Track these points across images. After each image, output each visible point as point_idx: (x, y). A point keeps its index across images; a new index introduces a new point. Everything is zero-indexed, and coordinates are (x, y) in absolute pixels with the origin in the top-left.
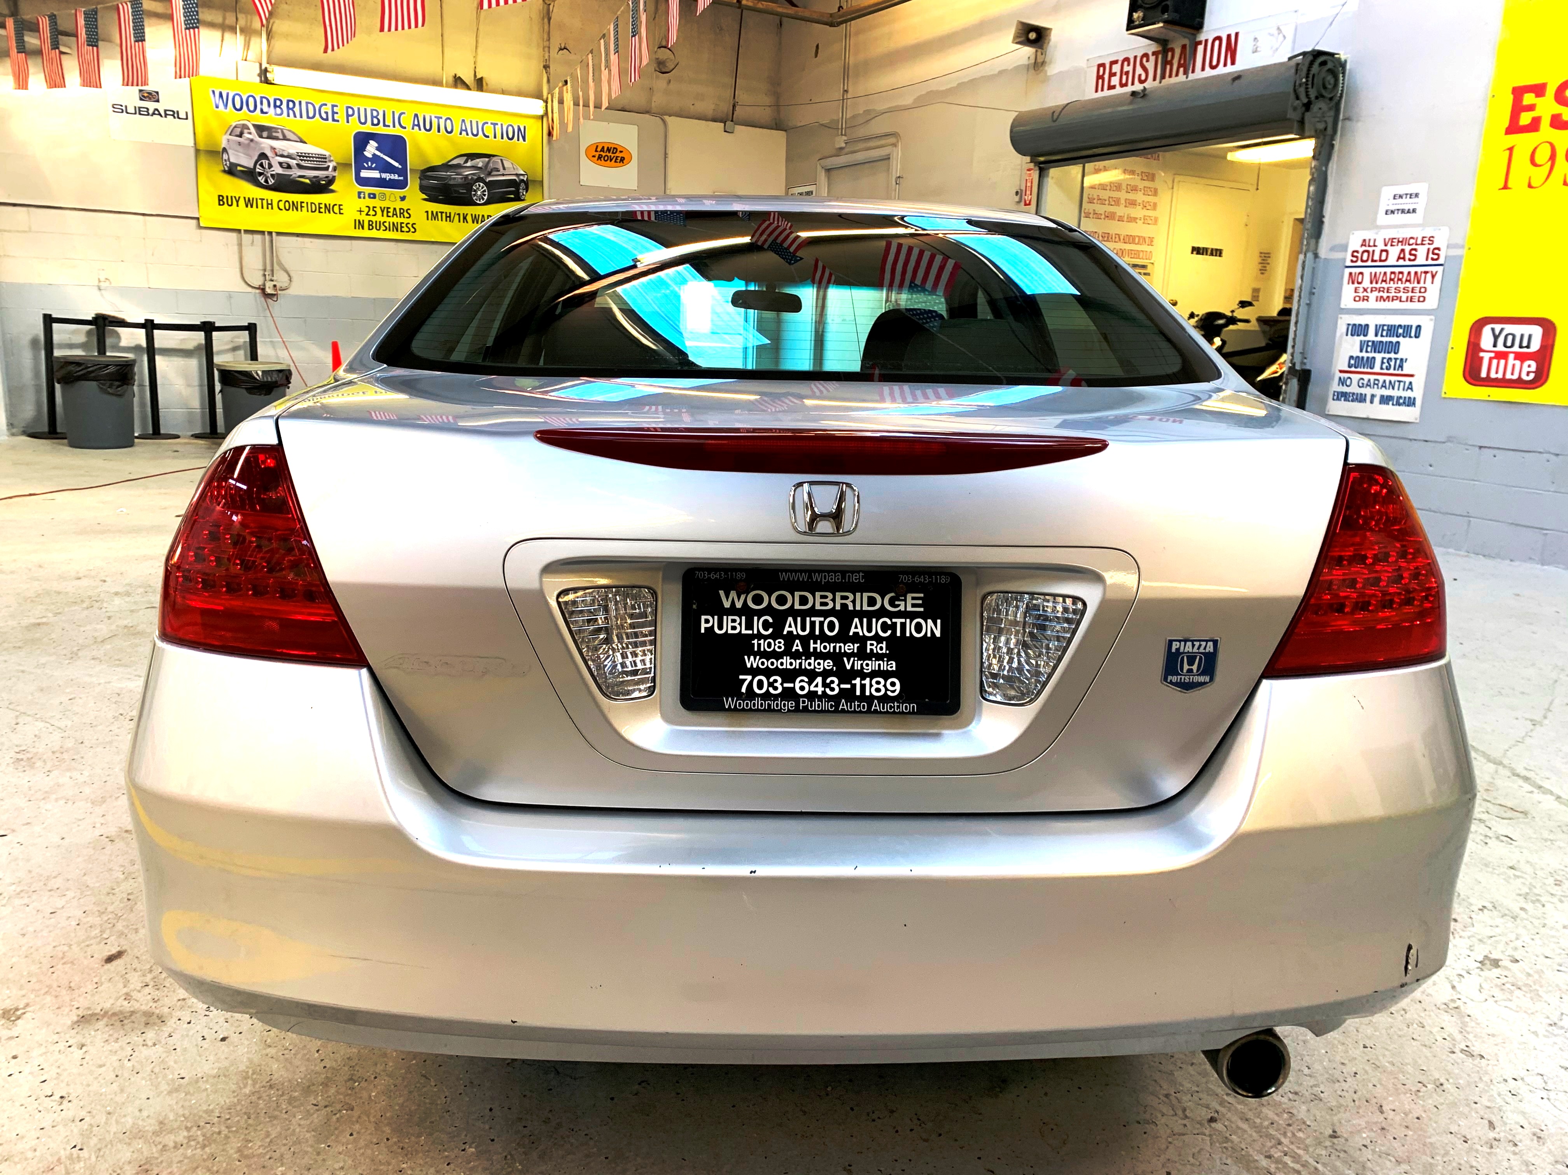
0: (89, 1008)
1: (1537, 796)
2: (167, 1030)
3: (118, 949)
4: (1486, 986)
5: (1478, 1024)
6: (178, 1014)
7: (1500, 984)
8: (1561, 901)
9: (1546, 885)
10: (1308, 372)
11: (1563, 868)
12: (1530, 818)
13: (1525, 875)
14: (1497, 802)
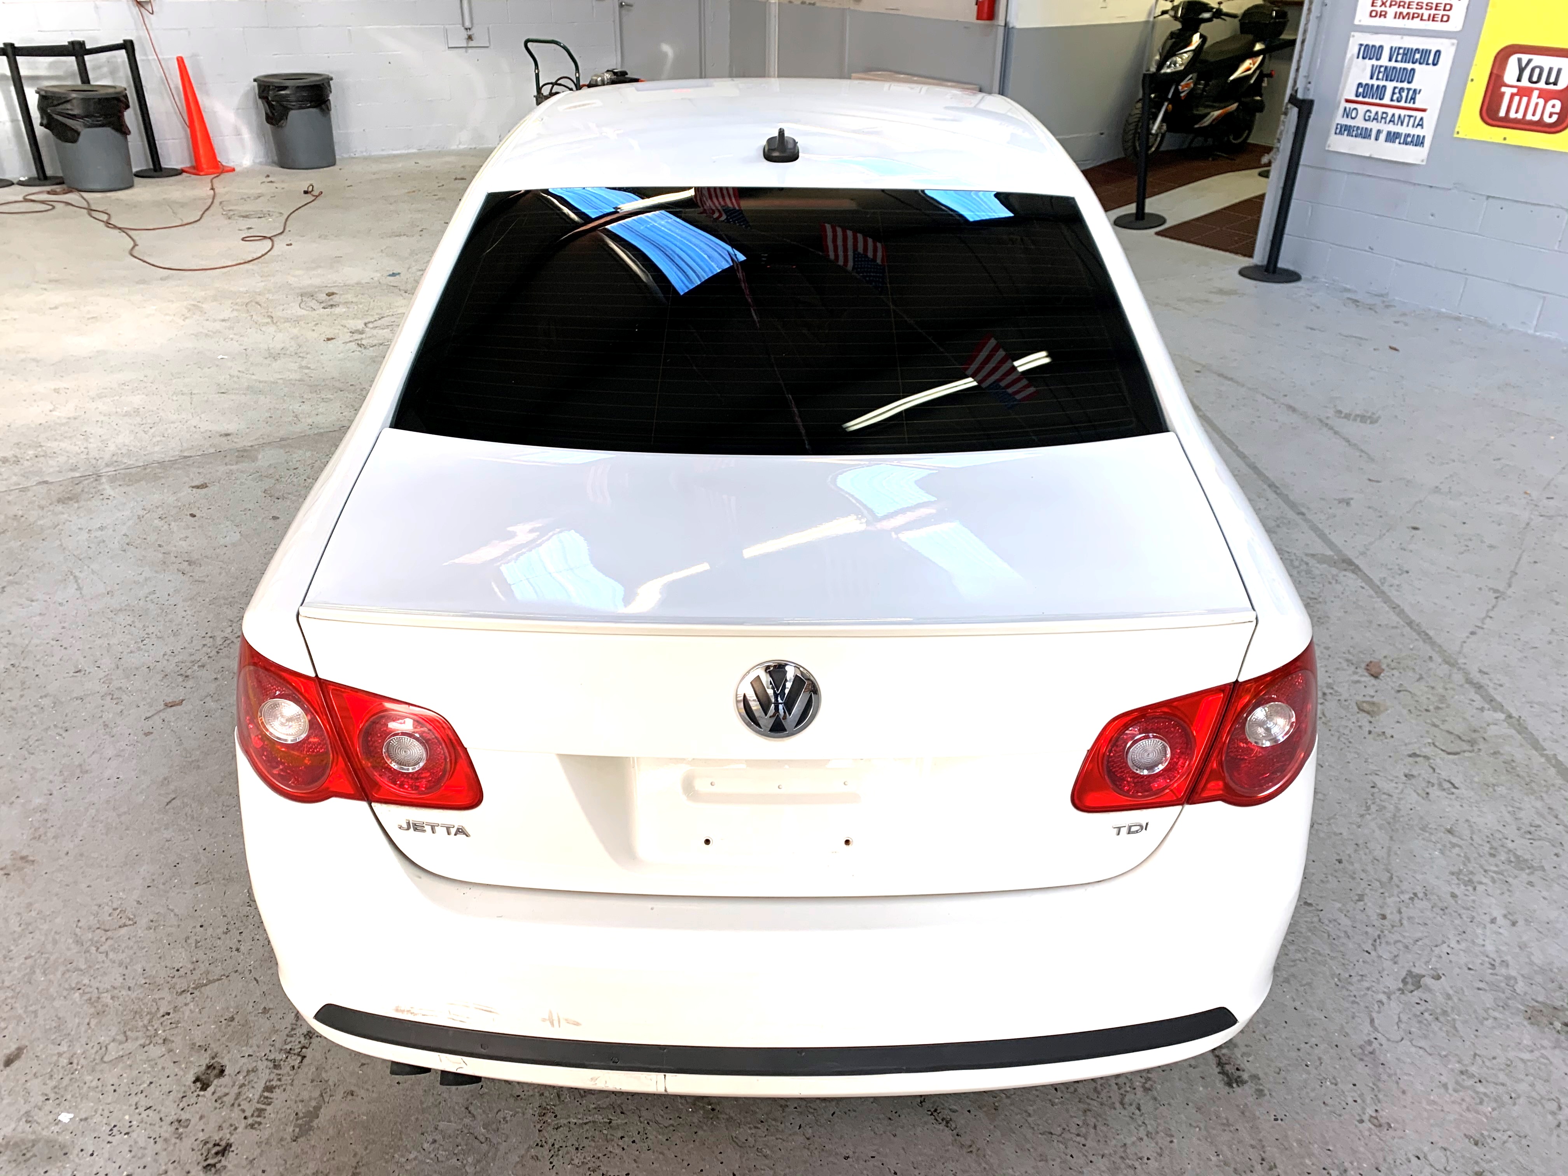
1: (1489, 715)
2: (69, 1167)
3: (17, 1045)
4: (1404, 1018)
5: (1390, 1076)
6: (80, 1142)
7: (1418, 1013)
8: (1494, 881)
9: (1481, 856)
10: (1311, 102)
11: (1501, 828)
12: (1476, 750)
13: (1461, 843)
14: (1445, 727)
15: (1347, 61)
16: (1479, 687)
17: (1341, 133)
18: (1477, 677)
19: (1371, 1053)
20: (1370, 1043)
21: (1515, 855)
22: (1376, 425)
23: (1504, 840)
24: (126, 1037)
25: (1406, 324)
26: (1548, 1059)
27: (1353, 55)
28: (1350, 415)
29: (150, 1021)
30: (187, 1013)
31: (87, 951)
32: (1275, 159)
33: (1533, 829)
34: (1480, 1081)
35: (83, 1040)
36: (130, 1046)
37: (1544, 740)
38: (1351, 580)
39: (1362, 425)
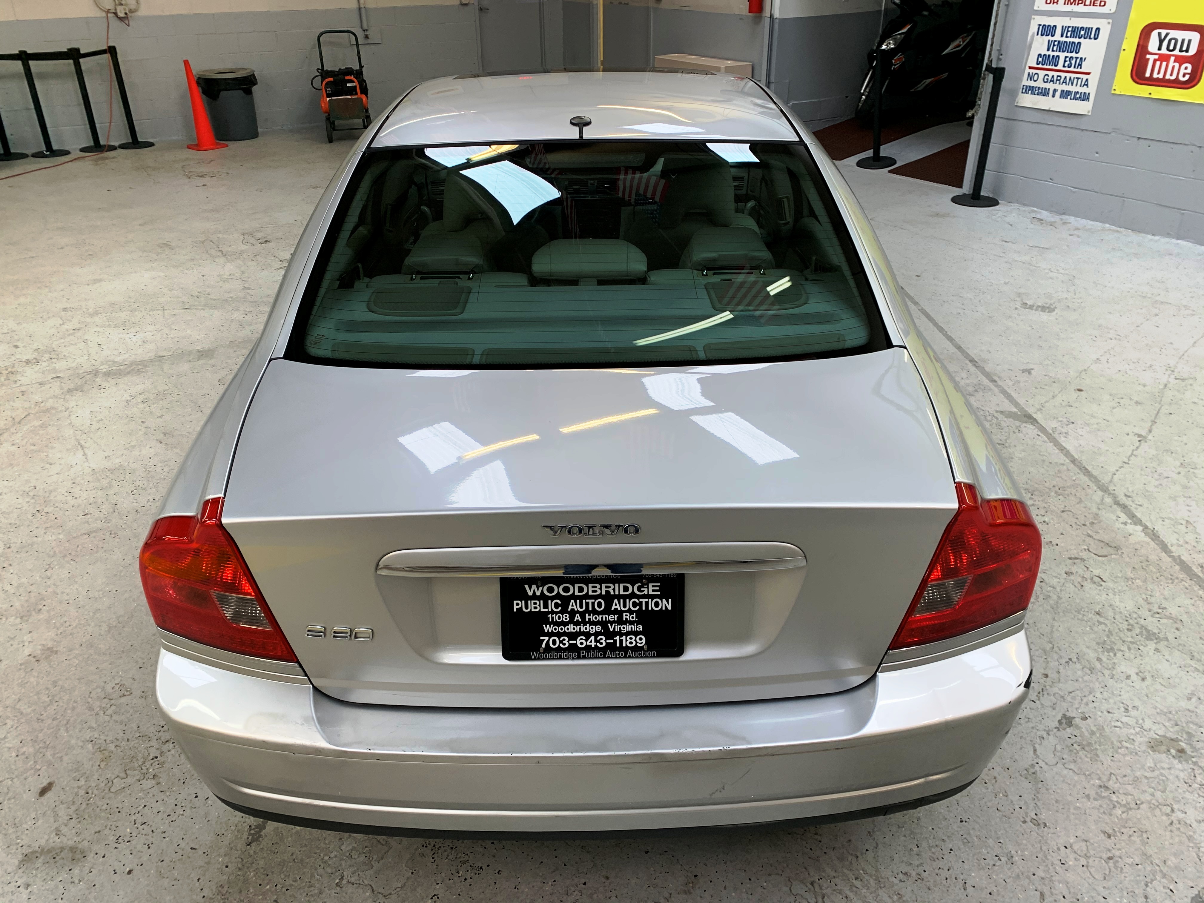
0: (29, 846)
1: (1131, 528)
2: (88, 866)
3: (48, 781)
4: (1059, 748)
5: (1047, 789)
6: (96, 848)
7: (1070, 744)
8: (1129, 649)
9: (1121, 631)
10: (1003, 69)
11: (1136, 610)
12: (1120, 553)
13: (1107, 622)
14: (1097, 537)
15: (1029, 37)
16: (1124, 507)
17: (1026, 92)
18: (1123, 500)
19: (1034, 773)
20: (1032, 766)
21: (1146, 629)
22: (1055, 313)
23: (1139, 619)
24: (126, 774)
25: (1079, 237)
26: (1165, 776)
27: (1034, 33)
28: (1033, 306)
29: (144, 763)
30: (170, 757)
31: (97, 714)
32: (977, 114)
33: (1160, 611)
34: (1114, 793)
35: (96, 777)
36: (129, 780)
37: (1172, 545)
38: (1030, 429)
39: (1041, 313)
